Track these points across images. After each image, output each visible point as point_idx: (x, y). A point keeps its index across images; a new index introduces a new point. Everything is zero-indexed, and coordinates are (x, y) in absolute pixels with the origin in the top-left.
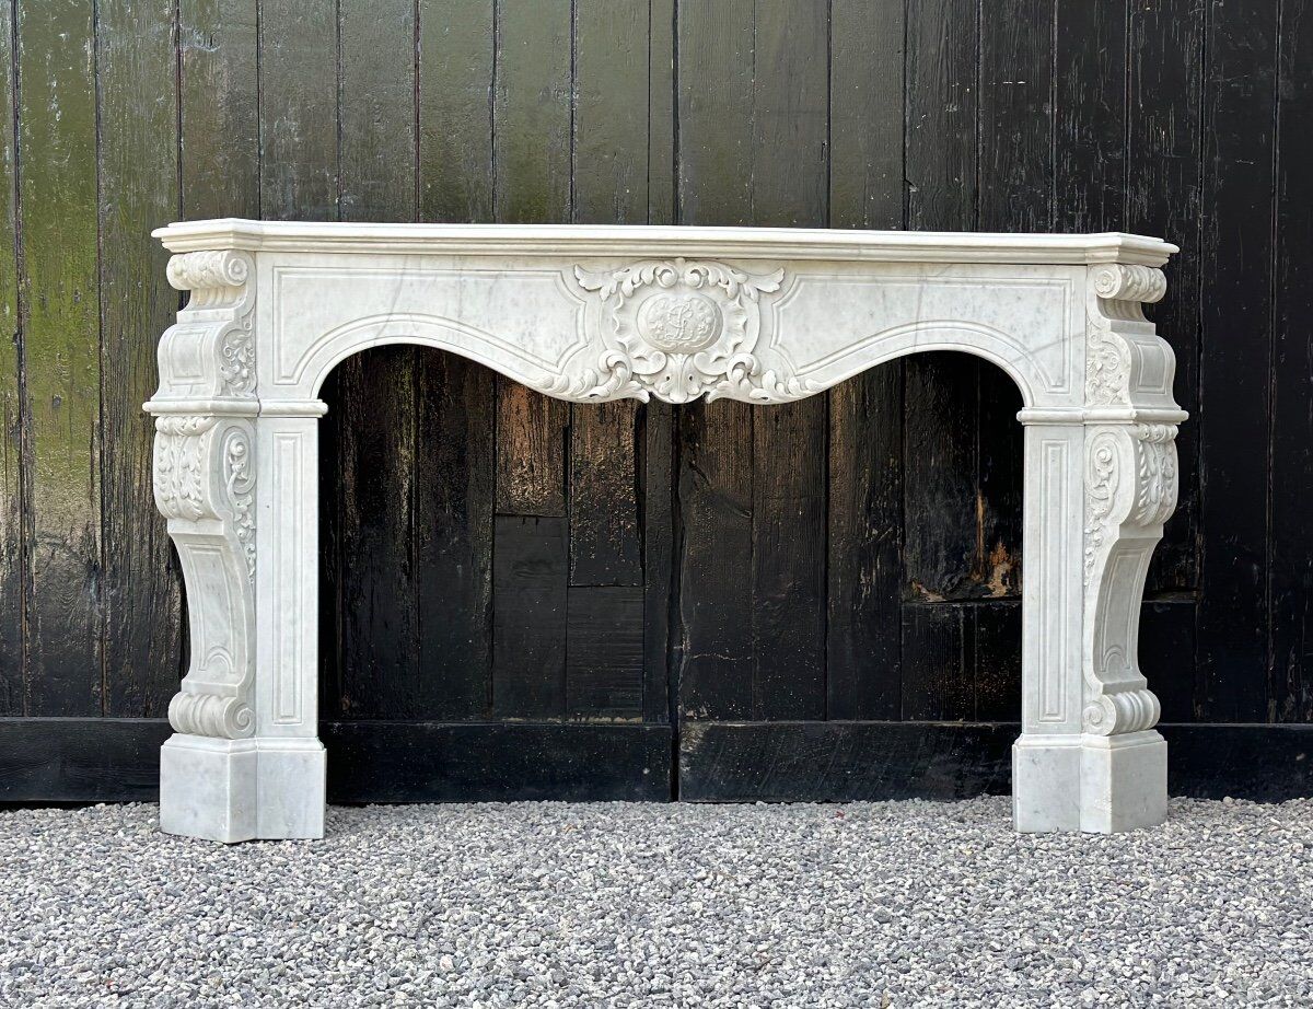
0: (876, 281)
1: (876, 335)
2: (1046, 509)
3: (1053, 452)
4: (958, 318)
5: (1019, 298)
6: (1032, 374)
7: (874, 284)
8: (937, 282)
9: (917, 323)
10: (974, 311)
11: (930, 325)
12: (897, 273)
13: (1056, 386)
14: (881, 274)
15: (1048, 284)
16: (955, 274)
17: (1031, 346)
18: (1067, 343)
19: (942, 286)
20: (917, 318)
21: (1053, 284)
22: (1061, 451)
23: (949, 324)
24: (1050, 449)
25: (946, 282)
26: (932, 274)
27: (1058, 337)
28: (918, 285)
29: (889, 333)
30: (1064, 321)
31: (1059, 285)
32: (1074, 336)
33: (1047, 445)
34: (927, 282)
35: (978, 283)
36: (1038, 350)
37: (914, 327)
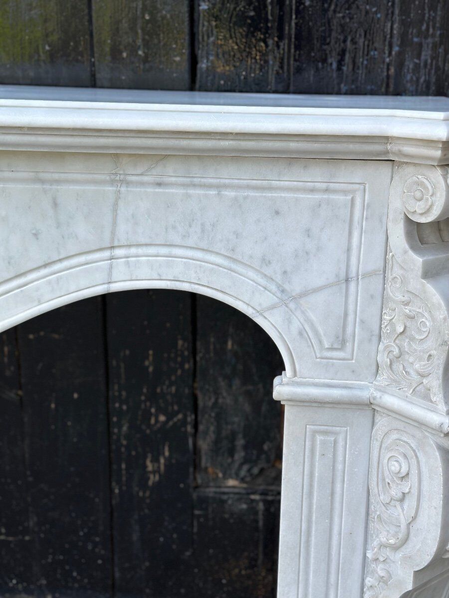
0: (42, 181)
1: (45, 266)
2: (309, 521)
3: (323, 443)
4: (178, 241)
5: (277, 213)
6: (295, 332)
7: (38, 186)
8: (142, 184)
9: (112, 248)
10: (203, 231)
11: (133, 251)
12: (75, 170)
13: (332, 349)
14: (50, 171)
15: (327, 190)
16: (171, 172)
17: (296, 286)
18: (352, 286)
19: (150, 190)
20: (112, 240)
21: (335, 191)
22: (335, 442)
23: (164, 251)
24: (319, 438)
25: (159, 184)
26: (134, 172)
27: (337, 276)
28: (110, 189)
29: (66, 264)
30: (349, 250)
31: (345, 192)
32: (364, 276)
33: (315, 432)
34: (128, 183)
35: (210, 186)
36: (304, 294)
37: (107, 254)
